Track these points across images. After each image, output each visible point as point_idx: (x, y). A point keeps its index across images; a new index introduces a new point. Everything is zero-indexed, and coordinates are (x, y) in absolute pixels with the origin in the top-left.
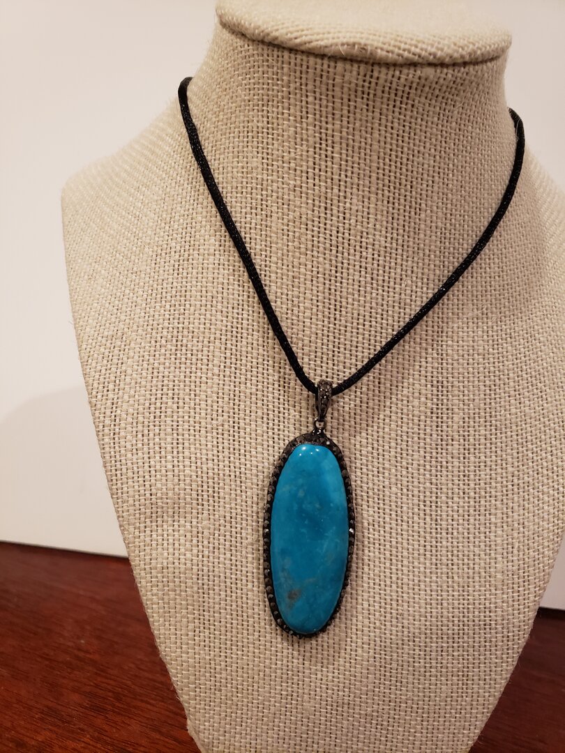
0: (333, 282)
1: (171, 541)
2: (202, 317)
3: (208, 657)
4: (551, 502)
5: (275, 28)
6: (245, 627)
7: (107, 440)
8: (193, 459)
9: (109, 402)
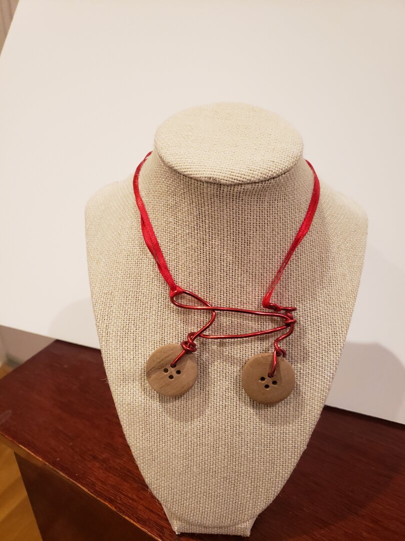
0: (208, 275)
1: (132, 392)
2: (148, 287)
3: (149, 446)
4: (320, 383)
5: (177, 165)
6: (166, 433)
7: (103, 343)
8: (143, 354)
9: (105, 325)
